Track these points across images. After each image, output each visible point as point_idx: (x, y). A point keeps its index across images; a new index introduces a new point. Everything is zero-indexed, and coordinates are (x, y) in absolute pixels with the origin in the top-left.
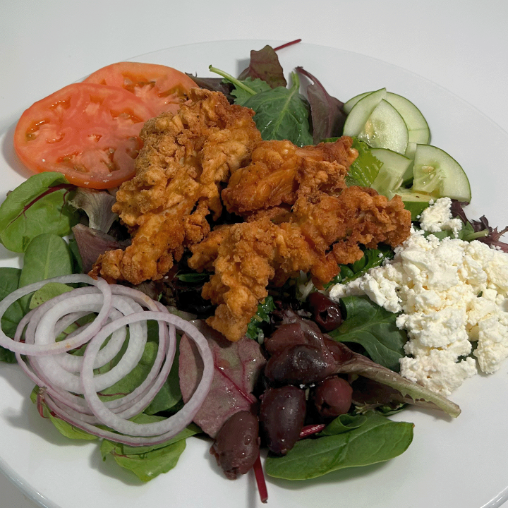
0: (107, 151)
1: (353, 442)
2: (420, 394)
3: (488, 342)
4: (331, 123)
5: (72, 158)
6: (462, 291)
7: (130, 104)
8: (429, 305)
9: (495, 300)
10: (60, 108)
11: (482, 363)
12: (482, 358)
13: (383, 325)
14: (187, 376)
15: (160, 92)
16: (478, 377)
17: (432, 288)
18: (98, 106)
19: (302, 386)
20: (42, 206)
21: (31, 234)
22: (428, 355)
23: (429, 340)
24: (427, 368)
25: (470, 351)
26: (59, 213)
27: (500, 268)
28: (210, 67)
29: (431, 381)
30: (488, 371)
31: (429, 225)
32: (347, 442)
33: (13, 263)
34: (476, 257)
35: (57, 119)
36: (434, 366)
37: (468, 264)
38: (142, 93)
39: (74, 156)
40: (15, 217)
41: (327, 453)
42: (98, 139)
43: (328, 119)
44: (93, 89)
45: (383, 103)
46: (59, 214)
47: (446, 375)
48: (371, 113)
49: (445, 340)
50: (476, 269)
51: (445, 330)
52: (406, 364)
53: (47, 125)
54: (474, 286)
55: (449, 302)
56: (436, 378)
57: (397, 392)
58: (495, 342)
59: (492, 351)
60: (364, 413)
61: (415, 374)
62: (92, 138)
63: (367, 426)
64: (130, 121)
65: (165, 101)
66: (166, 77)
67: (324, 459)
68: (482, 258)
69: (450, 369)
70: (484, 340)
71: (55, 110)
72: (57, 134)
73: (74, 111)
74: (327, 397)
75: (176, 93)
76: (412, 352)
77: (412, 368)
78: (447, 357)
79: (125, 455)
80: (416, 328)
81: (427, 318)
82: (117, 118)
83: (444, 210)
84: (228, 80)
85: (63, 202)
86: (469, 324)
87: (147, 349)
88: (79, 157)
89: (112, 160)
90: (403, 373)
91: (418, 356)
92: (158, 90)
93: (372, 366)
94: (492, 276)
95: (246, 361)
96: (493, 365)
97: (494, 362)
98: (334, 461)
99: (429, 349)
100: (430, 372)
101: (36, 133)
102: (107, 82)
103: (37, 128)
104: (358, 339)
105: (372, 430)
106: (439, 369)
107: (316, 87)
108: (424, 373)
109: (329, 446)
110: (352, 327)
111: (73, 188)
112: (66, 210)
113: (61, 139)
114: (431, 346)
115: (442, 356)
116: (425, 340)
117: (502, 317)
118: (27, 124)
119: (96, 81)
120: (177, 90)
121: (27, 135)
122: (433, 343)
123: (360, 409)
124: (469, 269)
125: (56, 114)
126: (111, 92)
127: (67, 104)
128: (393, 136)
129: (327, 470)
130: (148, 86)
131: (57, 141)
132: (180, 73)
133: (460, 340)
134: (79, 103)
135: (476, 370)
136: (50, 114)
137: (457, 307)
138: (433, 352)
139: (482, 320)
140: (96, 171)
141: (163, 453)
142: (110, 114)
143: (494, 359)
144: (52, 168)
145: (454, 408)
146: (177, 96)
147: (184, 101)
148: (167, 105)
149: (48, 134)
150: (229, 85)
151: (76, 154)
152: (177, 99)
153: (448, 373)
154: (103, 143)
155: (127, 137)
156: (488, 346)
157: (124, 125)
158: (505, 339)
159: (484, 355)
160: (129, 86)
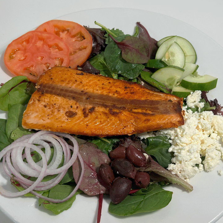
0: (46, 65)
1: (146, 199)
3: (209, 158)
4: (151, 52)
5: (30, 68)
7: (57, 41)
9: (215, 138)
10: (24, 43)
11: (206, 167)
12: (206, 165)
13: (164, 149)
14: (76, 171)
15: (71, 35)
16: (204, 172)
18: (42, 42)
20: (16, 90)
21: (12, 103)
22: (181, 163)
23: (181, 158)
24: (180, 169)
25: (201, 162)
28: (95, 22)
29: (181, 174)
30: (208, 170)
32: (144, 199)
33: (3, 117)
35: (24, 48)
36: (183, 168)
38: (63, 35)
40: (4, 96)
41: (134, 204)
42: (42, 59)
43: (149, 50)
44: (40, 34)
45: (175, 44)
48: (169, 48)
49: (188, 158)
51: (188, 154)
53: (19, 52)
56: (183, 173)
57: (166, 178)
58: (212, 159)
59: (211, 162)
62: (39, 58)
63: (153, 193)
64: (57, 50)
66: (74, 28)
67: (133, 206)
69: (189, 170)
70: (208, 157)
71: (23, 44)
72: (24, 56)
73: (31, 45)
75: (79, 36)
76: (174, 162)
78: (188, 164)
79: (49, 203)
82: (51, 48)
83: (197, 96)
84: (103, 29)
86: (202, 149)
88: (33, 68)
91: (176, 164)
92: (70, 34)
96: (210, 168)
97: (211, 167)
98: (137, 208)
99: (181, 161)
101: (14, 56)
102: (47, 30)
103: (14, 53)
104: (153, 154)
105: (155, 194)
106: (184, 170)
107: (144, 34)
108: (178, 171)
109: (136, 201)
111: (30, 83)
113: (25, 58)
115: (186, 164)
117: (218, 146)
118: (10, 51)
119: (42, 29)
120: (79, 34)
121: (10, 57)
122: (183, 159)
125: (23, 46)
126: (48, 35)
127: (28, 41)
128: (178, 60)
130: (66, 32)
131: (24, 59)
132: (81, 26)
133: (196, 158)
134: (33, 41)
135: (203, 170)
136: (20, 46)
137: (197, 143)
138: (183, 163)
142: (48, 47)
143: (211, 166)
144: (21, 73)
146: (80, 37)
147: (82, 40)
148: (74, 41)
149: (19, 56)
150: (104, 32)
151: (32, 66)
152: (79, 39)
153: (188, 171)
154: (45, 61)
155: (56, 58)
156: (209, 160)
157: (54, 52)
158: (217, 157)
159: (207, 164)
160: (57, 31)
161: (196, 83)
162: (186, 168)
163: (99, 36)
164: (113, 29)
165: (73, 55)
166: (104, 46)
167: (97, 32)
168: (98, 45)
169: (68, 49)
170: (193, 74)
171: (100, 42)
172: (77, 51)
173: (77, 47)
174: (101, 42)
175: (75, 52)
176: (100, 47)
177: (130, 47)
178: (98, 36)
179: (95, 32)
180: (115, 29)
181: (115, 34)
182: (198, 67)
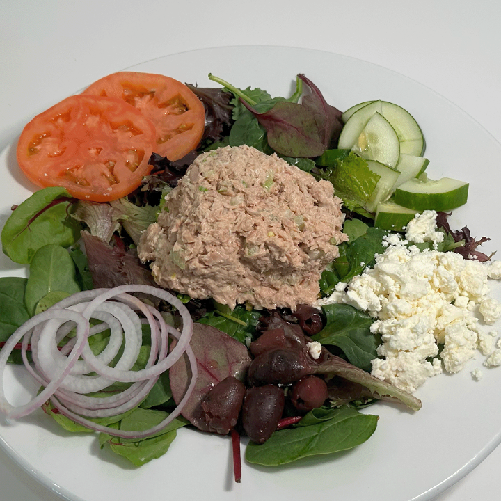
0: (107, 164)
1: (323, 432)
2: (386, 391)
3: (452, 345)
4: (328, 135)
5: (73, 171)
6: (433, 299)
7: (130, 116)
8: (400, 313)
9: (466, 306)
10: (60, 121)
11: (446, 364)
12: (446, 360)
13: (360, 330)
14: (177, 377)
15: (159, 103)
16: (443, 375)
17: (403, 297)
18: (97, 119)
19: (280, 385)
20: (45, 219)
21: (35, 247)
22: (397, 356)
23: (397, 344)
24: (395, 368)
25: (437, 353)
26: (63, 225)
27: (472, 277)
28: (210, 75)
29: (398, 379)
30: (451, 371)
31: (413, 236)
32: (319, 432)
33: (20, 273)
34: (448, 267)
35: (59, 132)
36: (401, 366)
37: (439, 274)
38: (142, 103)
39: (75, 170)
40: (20, 231)
41: (300, 441)
42: (99, 153)
43: (324, 131)
44: (92, 101)
45: (377, 116)
46: (62, 227)
47: (411, 374)
48: (366, 125)
49: (412, 344)
50: (446, 278)
51: (412, 335)
52: (376, 365)
53: (49, 139)
54: (446, 293)
55: (419, 310)
56: (402, 376)
57: (366, 389)
58: (459, 345)
59: (455, 353)
60: (339, 407)
61: (383, 373)
62: (93, 151)
63: (338, 419)
64: (129, 134)
65: (165, 112)
66: (165, 88)
67: (296, 447)
68: (454, 268)
69: (415, 369)
70: (449, 343)
71: (56, 123)
72: (59, 148)
73: (75, 124)
74: (302, 393)
75: (176, 104)
76: (383, 354)
77: (381, 369)
78: (413, 358)
79: (121, 444)
80: (388, 333)
81: (397, 324)
82: (117, 131)
83: (429, 221)
84: (228, 88)
85: (66, 215)
86: (437, 329)
87: (141, 352)
88: (80, 171)
89: (112, 174)
90: (373, 373)
91: (387, 358)
92: (157, 100)
93: (345, 367)
94: (465, 284)
95: (233, 363)
96: (456, 365)
97: (457, 363)
98: (305, 448)
99: (397, 352)
100: (397, 371)
101: (39, 147)
102: (107, 93)
103: (39, 142)
104: (338, 342)
105: (342, 421)
106: (405, 369)
107: (313, 97)
108: (391, 372)
109: (302, 436)
110: (331, 332)
111: (75, 201)
112: (69, 222)
113: (62, 153)
114: (399, 349)
115: (408, 357)
116: (393, 344)
117: (471, 322)
118: (29, 138)
119: (97, 92)
120: (177, 100)
121: (30, 150)
122: (401, 346)
123: (334, 404)
124: (441, 279)
126: (110, 104)
127: (67, 117)
128: (385, 150)
129: (297, 457)
130: (148, 97)
131: (59, 155)
132: (179, 84)
133: (426, 344)
134: (79, 116)
135: (441, 370)
136: (51, 127)
137: (427, 314)
138: (401, 355)
139: (449, 325)
140: (97, 185)
141: (156, 441)
142: (110, 127)
143: (457, 360)
144: (54, 182)
145: (416, 402)
146: (177, 107)
147: (184, 112)
148: (166, 116)
149: (50, 147)
150: (229, 95)
151: (78, 167)
152: (176, 110)
153: (413, 372)
154: (104, 155)
155: (127, 150)
156: (452, 349)
157: (124, 138)
158: (469, 342)
159: (448, 356)
160: (129, 96)
161: (426, 195)
162: (408, 365)
163: (219, 103)
164: (249, 88)
165: (164, 142)
166: (229, 124)
167: (215, 95)
168: (217, 123)
169: (154, 131)
170: (417, 177)
171: (221, 116)
172: (173, 134)
173: (173, 126)
174: (223, 116)
175: (168, 137)
176: (222, 126)
177: (283, 122)
178: (216, 103)
179: (210, 95)
180: (252, 89)
181: (252, 99)
182: (427, 162)
